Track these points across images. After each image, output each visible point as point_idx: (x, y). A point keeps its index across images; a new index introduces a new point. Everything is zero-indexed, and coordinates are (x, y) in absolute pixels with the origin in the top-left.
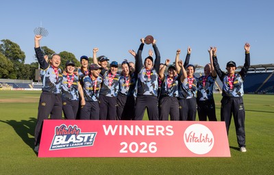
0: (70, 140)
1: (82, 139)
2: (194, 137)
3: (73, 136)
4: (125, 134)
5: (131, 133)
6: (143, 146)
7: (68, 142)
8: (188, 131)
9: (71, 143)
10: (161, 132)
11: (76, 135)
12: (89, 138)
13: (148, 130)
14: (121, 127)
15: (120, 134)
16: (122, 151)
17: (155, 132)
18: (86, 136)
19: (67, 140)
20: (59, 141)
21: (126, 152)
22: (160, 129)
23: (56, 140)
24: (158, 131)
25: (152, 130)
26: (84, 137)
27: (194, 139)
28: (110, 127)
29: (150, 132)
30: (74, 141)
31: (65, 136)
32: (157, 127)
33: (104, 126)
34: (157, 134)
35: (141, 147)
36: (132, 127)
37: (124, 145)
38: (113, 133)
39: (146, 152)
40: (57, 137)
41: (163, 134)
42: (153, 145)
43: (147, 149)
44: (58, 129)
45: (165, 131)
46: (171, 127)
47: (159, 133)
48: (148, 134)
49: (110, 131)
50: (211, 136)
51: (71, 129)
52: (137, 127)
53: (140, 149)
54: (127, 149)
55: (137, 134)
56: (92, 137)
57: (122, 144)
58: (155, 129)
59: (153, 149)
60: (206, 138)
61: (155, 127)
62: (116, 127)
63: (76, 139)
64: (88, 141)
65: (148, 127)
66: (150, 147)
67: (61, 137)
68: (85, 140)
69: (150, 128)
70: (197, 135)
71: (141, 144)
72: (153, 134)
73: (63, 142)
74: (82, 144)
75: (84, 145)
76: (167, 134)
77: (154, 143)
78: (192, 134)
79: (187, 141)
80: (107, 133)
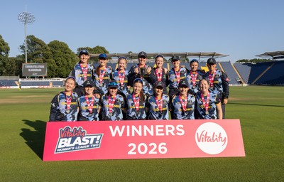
0: (75, 143)
1: (88, 141)
2: (206, 137)
3: (79, 138)
4: (133, 134)
5: (140, 133)
6: (153, 146)
7: (73, 145)
8: (199, 131)
9: (77, 145)
10: (171, 132)
11: (82, 137)
12: (95, 139)
13: (157, 130)
14: (128, 127)
15: (128, 135)
16: (130, 153)
17: (164, 132)
18: (92, 138)
19: (72, 142)
20: (64, 143)
21: (135, 153)
22: (170, 129)
23: (61, 142)
24: (167, 131)
25: (162, 130)
26: (90, 139)
27: (206, 138)
28: (117, 128)
29: (159, 132)
30: (80, 143)
31: (70, 139)
32: (167, 127)
33: (111, 127)
34: (167, 134)
35: (150, 148)
36: (140, 127)
37: (132, 147)
38: (120, 134)
39: (156, 153)
40: (62, 140)
41: (173, 134)
42: (162, 146)
43: (157, 150)
44: (62, 132)
45: (176, 131)
46: (182, 126)
47: (169, 133)
48: (157, 134)
49: (117, 133)
50: (224, 135)
51: (76, 131)
52: (146, 128)
53: (149, 150)
54: (136, 150)
55: (145, 134)
56: (98, 139)
57: (130, 145)
58: (164, 128)
59: (163, 150)
60: (220, 137)
61: (165, 127)
62: (123, 127)
63: (82, 141)
64: (94, 143)
65: (157, 127)
66: (160, 148)
67: (66, 139)
68: (91, 142)
69: (159, 128)
70: (210, 135)
71: (151, 145)
72: (163, 134)
73: (69, 145)
74: (88, 146)
75: (90, 147)
76: (178, 134)
77: (164, 144)
78: (204, 134)
79: (199, 141)
80: (114, 134)
